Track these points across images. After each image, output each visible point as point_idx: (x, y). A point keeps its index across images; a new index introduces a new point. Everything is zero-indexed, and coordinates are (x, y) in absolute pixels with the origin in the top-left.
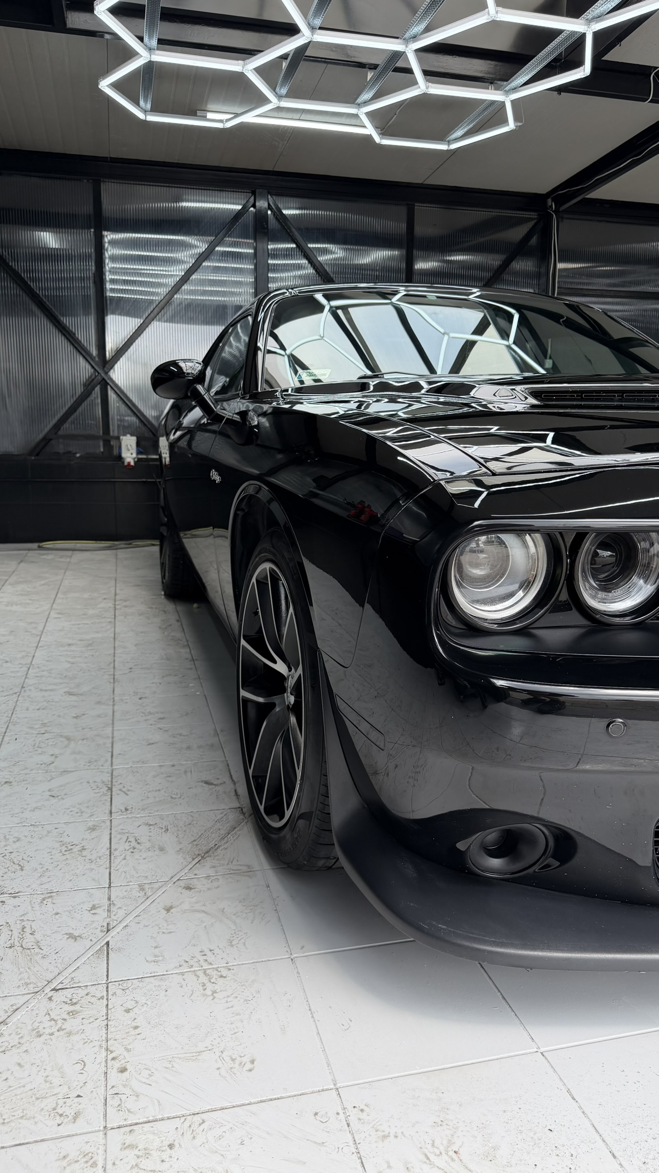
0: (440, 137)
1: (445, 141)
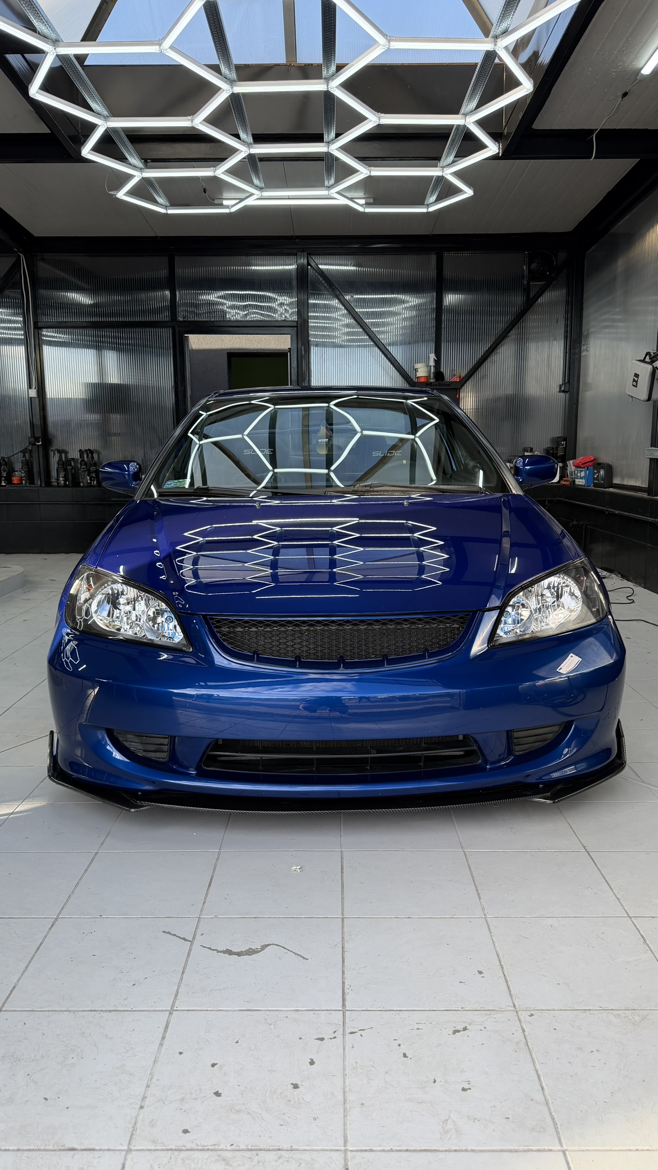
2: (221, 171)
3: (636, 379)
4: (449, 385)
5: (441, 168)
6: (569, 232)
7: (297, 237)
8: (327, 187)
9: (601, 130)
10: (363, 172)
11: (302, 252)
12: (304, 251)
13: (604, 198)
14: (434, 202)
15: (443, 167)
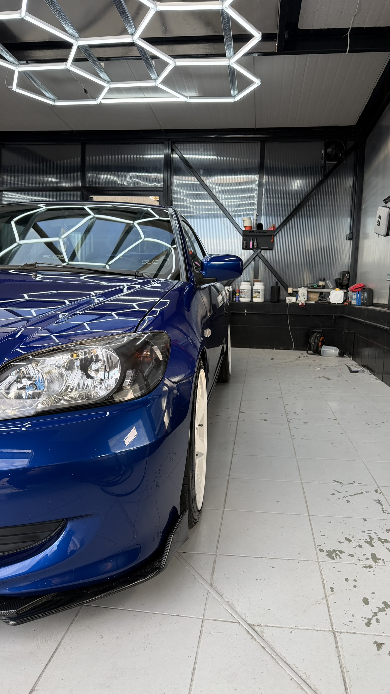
4: (266, 232)
11: (168, 141)
12: (169, 140)
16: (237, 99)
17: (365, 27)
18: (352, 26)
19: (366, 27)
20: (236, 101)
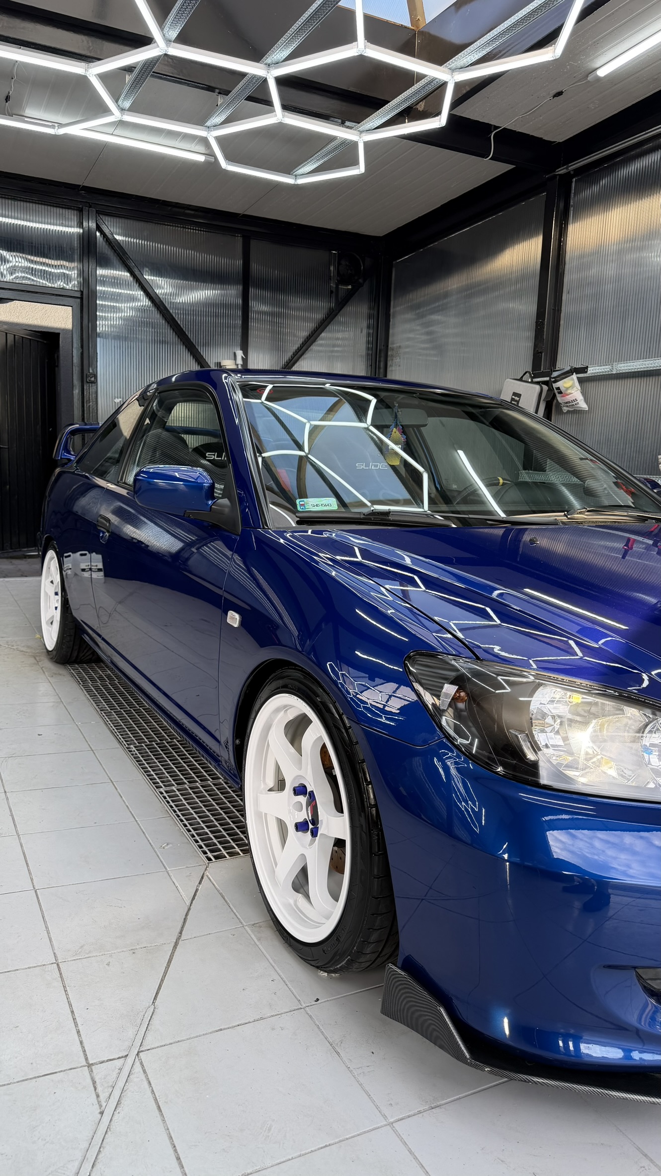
0: (288, 170)
1: (292, 175)
2: (93, 72)
3: (517, 398)
5: (358, 133)
6: (380, 237)
7: (85, 188)
8: (206, 127)
9: (504, 128)
10: (278, 116)
13: (441, 205)
14: (306, 174)
15: (361, 132)
16: (301, 181)
17: (518, 132)
18: (507, 126)
19: (520, 131)
20: (299, 183)
